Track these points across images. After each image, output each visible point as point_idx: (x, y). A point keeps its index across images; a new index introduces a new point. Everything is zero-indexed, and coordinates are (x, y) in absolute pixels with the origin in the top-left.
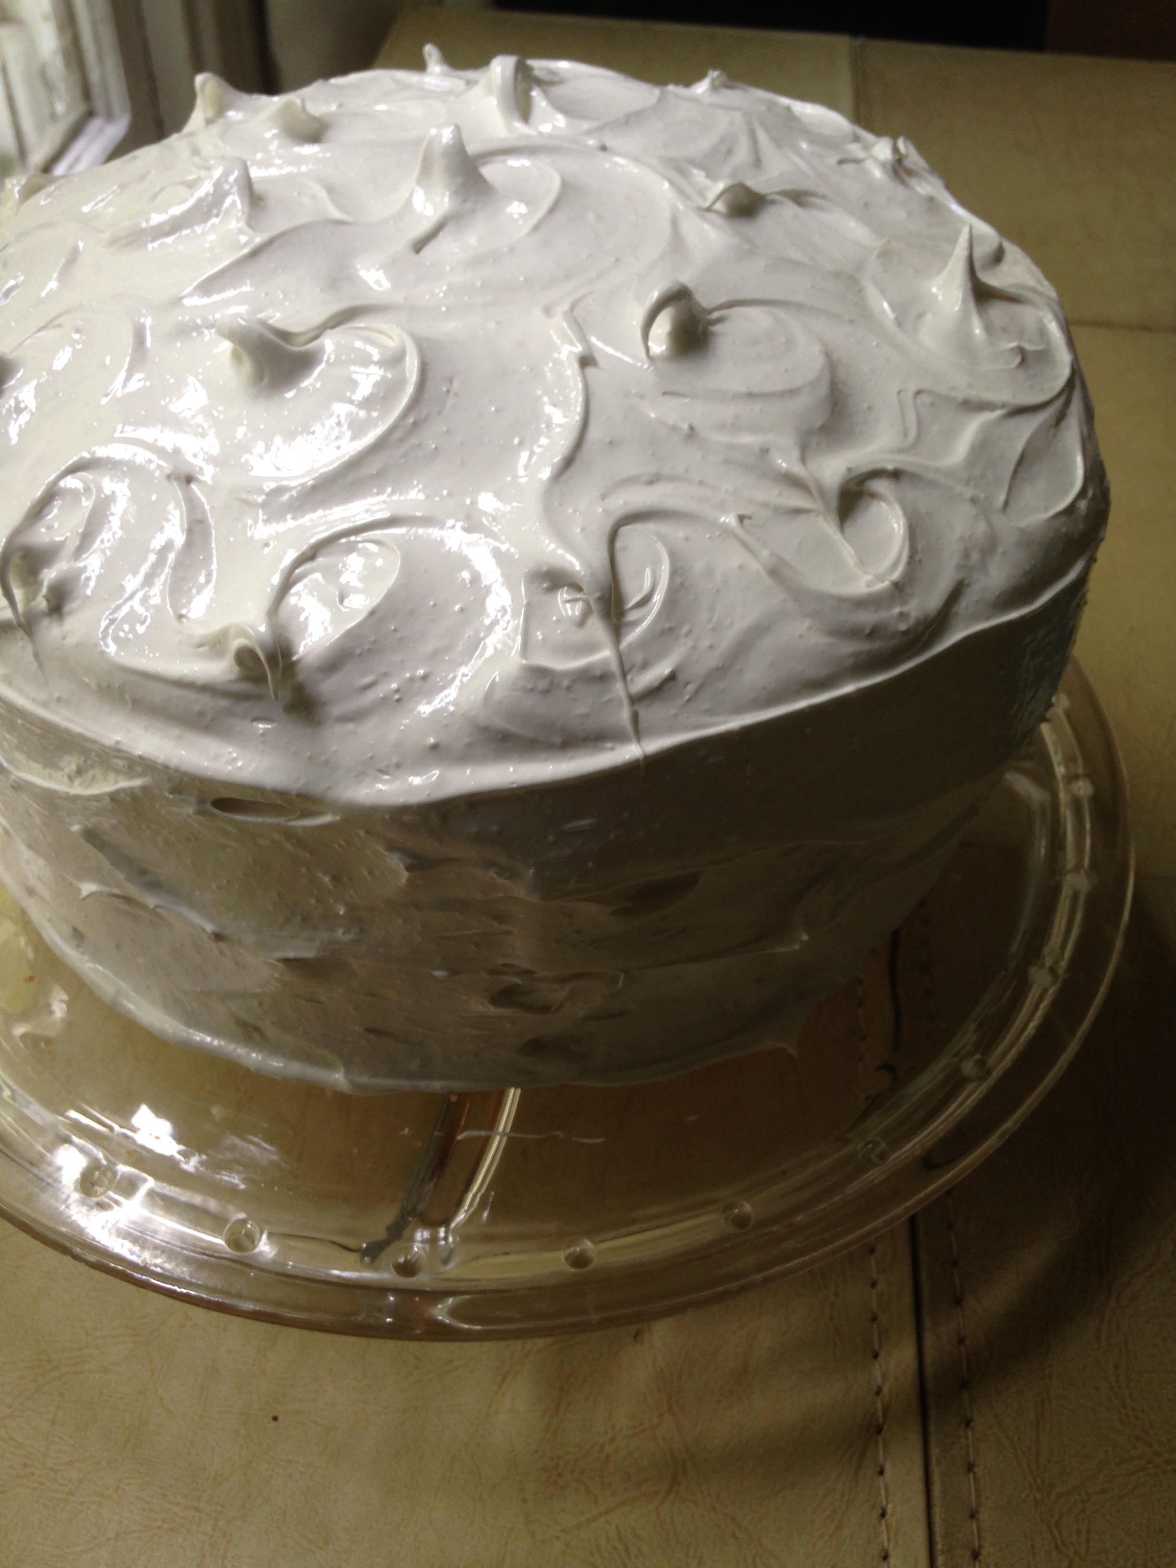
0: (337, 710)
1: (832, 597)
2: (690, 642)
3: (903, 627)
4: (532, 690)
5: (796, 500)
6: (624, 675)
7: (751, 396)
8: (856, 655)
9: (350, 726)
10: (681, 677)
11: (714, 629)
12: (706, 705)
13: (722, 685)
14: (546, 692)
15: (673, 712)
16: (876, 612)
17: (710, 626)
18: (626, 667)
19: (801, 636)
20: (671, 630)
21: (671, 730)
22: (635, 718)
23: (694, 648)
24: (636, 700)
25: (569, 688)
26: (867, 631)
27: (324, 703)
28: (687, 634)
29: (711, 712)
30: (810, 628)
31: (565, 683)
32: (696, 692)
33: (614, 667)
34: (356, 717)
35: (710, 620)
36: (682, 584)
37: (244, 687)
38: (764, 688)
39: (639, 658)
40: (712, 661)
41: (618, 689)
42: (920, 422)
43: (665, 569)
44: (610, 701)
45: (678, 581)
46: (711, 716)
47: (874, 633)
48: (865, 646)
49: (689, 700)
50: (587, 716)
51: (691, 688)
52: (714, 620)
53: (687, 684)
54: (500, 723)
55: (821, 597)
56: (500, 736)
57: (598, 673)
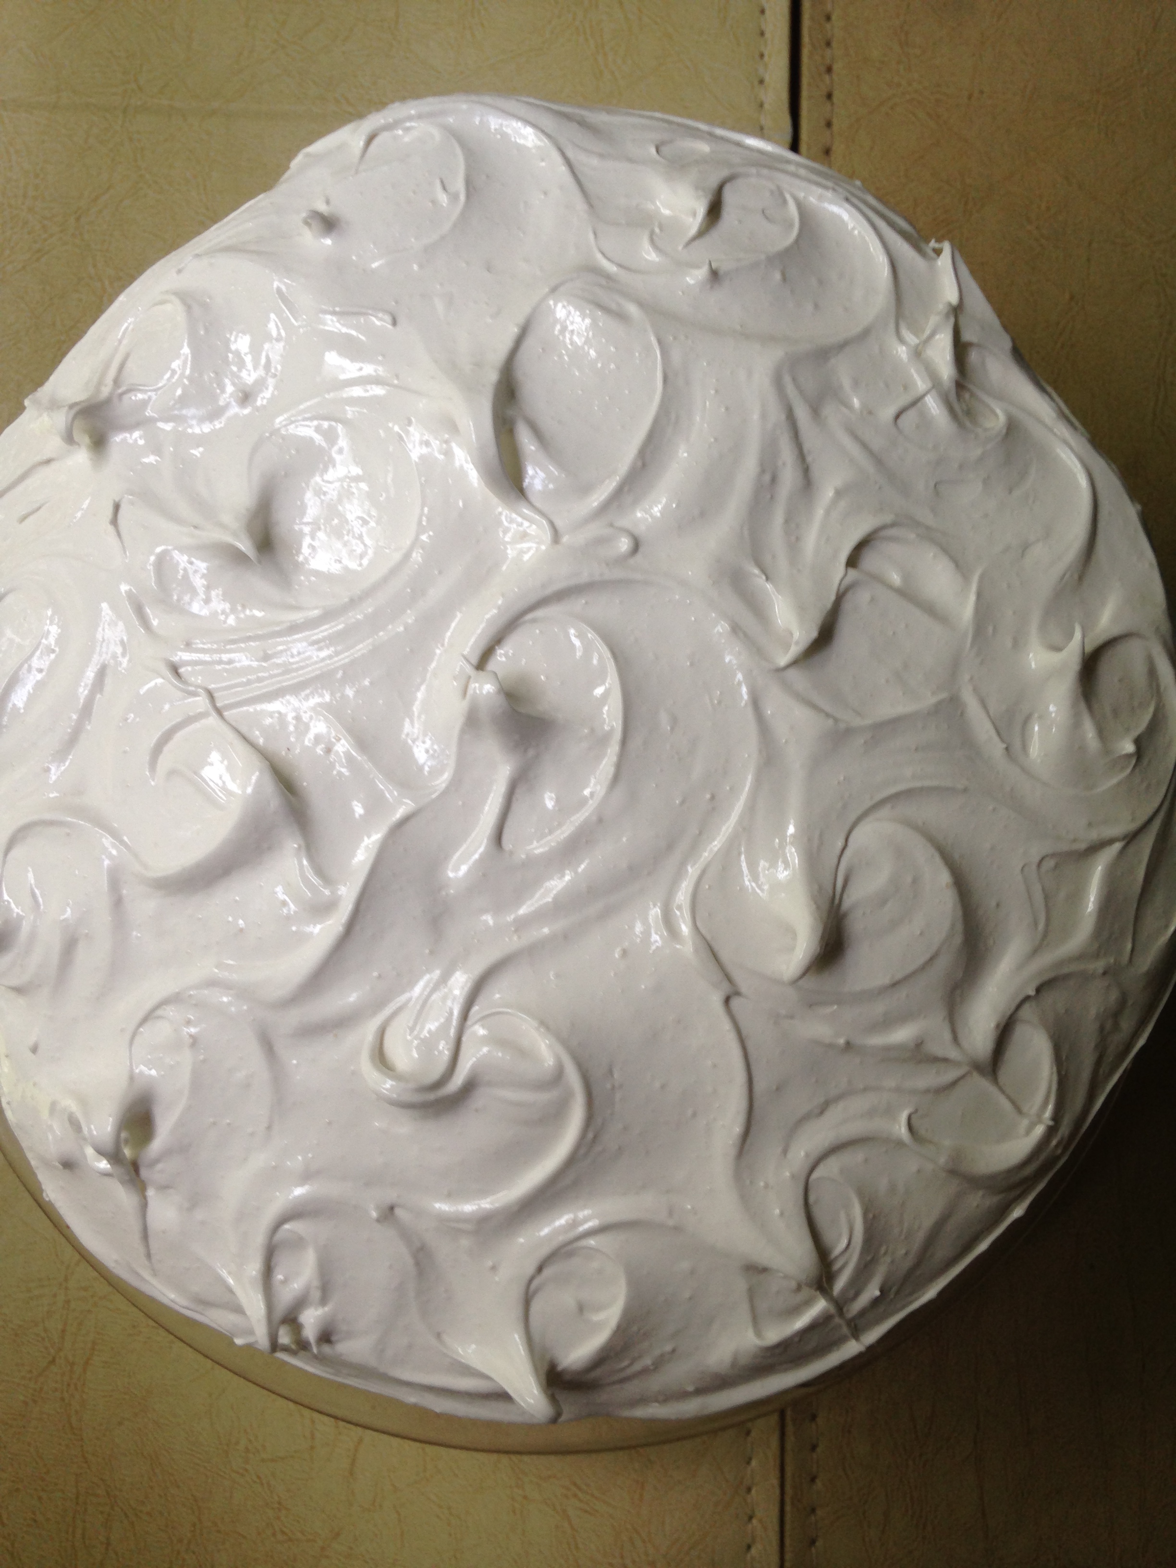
2: (889, 1259)
6: (841, 1311)
11: (906, 1238)
17: (903, 1237)
18: (841, 1306)
20: (872, 1258)
23: (893, 1262)
35: (901, 1232)
36: (874, 1217)
39: (850, 1293)
41: (837, 1322)
42: (1047, 897)
43: (857, 1212)
45: (871, 1216)
52: (905, 1231)
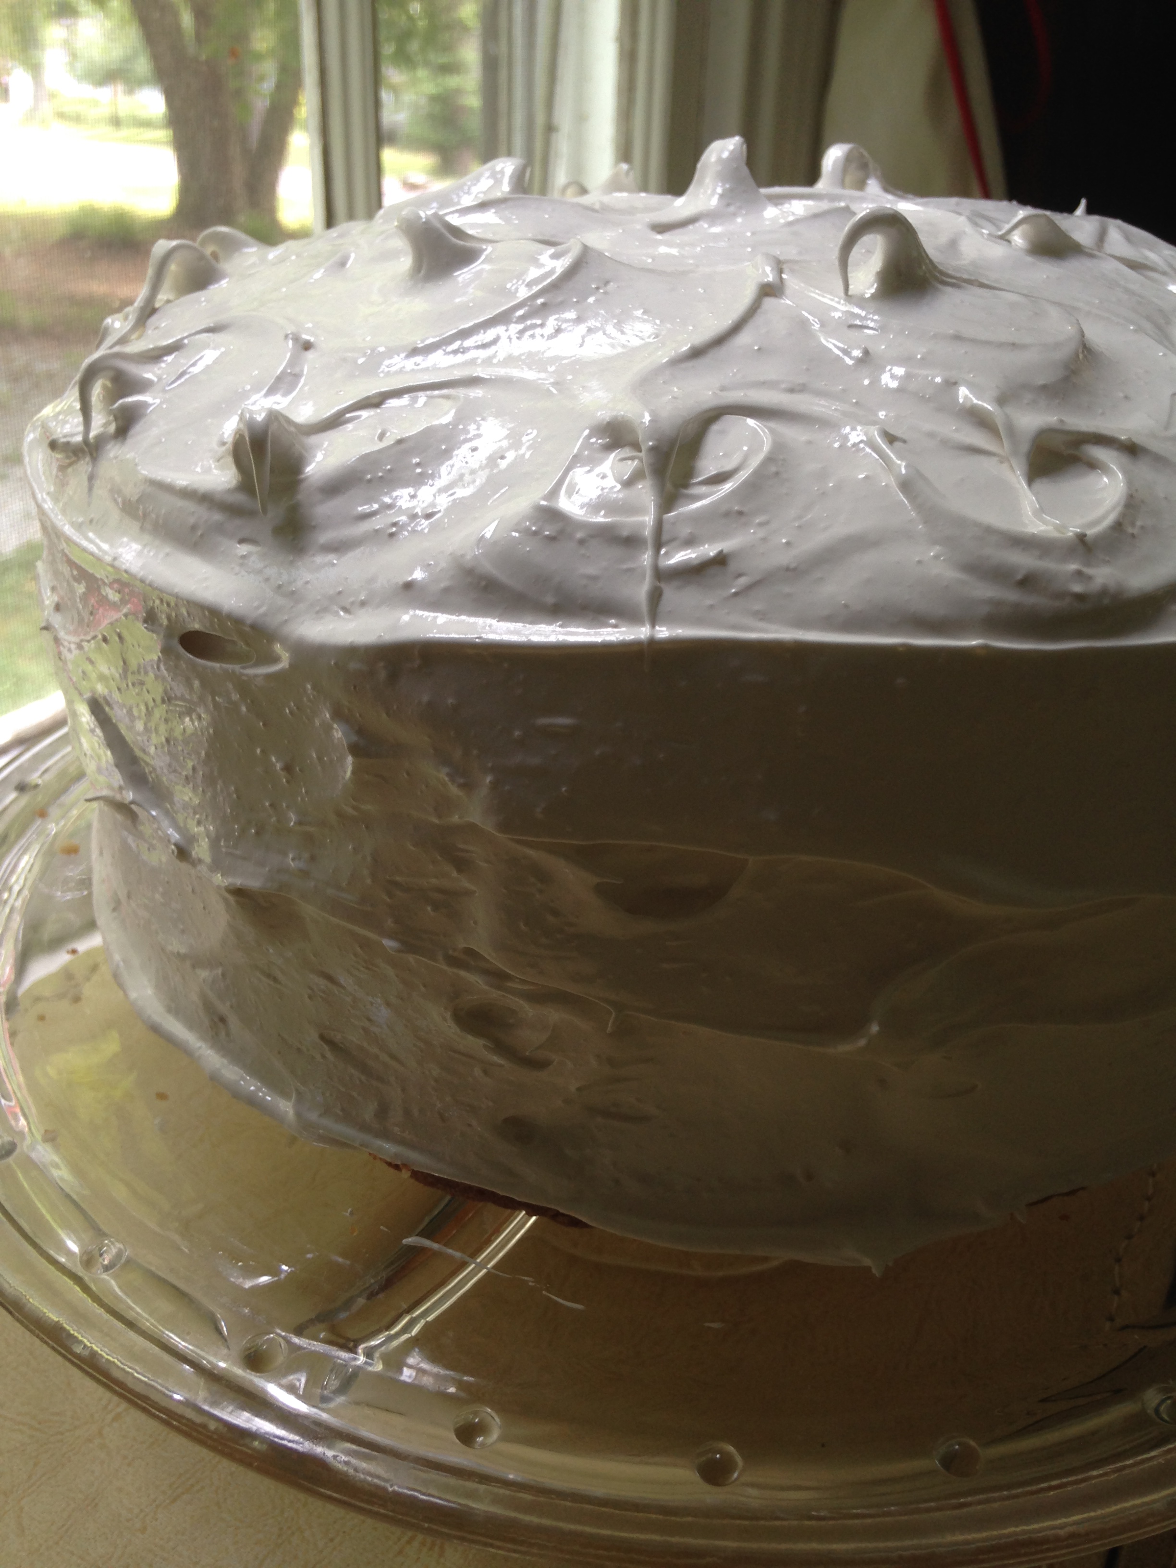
0: (324, 537)
1: (977, 524)
2: (761, 533)
3: (1077, 588)
4: (535, 533)
5: (978, 439)
6: (658, 546)
7: (958, 338)
8: (997, 603)
9: (332, 558)
10: (733, 566)
11: (800, 527)
12: (757, 607)
13: (787, 589)
14: (552, 539)
15: (709, 602)
16: (1040, 557)
17: (797, 523)
18: (665, 537)
19: (919, 562)
20: (740, 513)
21: (699, 622)
22: (655, 597)
23: (764, 540)
24: (662, 575)
25: (582, 542)
26: (1019, 577)
27: (314, 527)
28: (761, 525)
29: (762, 616)
30: (936, 557)
31: (579, 535)
32: (750, 588)
33: (647, 532)
34: (339, 547)
35: (800, 517)
37: (241, 498)
38: (846, 606)
39: (685, 531)
40: (784, 559)
41: (646, 558)
44: (630, 570)
46: (761, 620)
47: (1028, 582)
48: (1012, 596)
49: (736, 594)
50: (594, 578)
51: (743, 581)
52: (806, 519)
53: (740, 575)
54: (488, 568)
55: (961, 522)
56: (483, 583)
57: (625, 533)
